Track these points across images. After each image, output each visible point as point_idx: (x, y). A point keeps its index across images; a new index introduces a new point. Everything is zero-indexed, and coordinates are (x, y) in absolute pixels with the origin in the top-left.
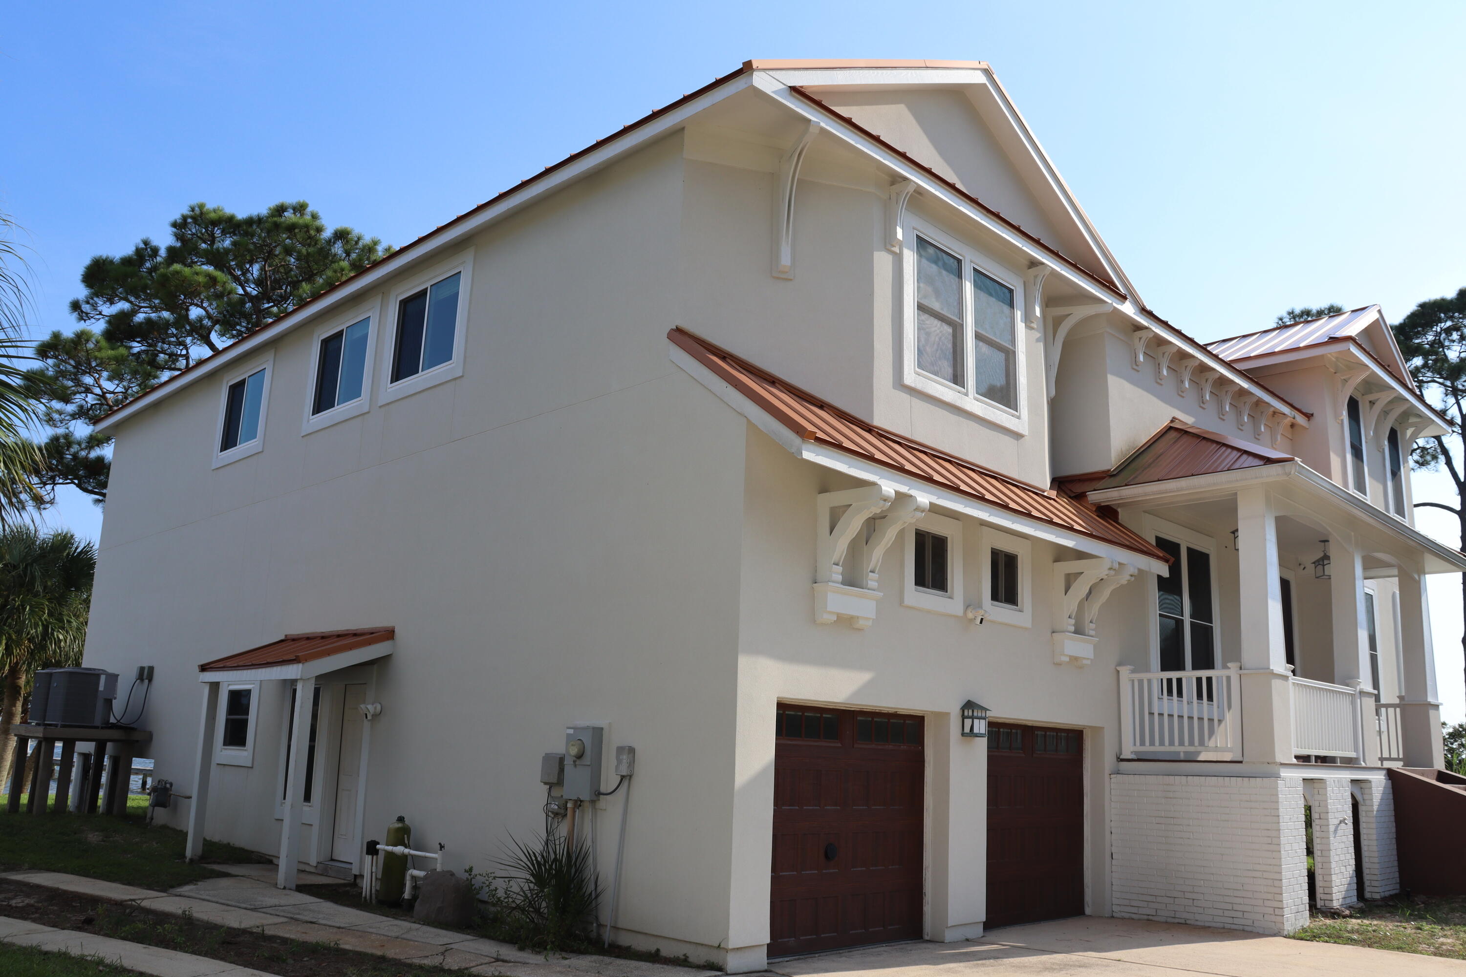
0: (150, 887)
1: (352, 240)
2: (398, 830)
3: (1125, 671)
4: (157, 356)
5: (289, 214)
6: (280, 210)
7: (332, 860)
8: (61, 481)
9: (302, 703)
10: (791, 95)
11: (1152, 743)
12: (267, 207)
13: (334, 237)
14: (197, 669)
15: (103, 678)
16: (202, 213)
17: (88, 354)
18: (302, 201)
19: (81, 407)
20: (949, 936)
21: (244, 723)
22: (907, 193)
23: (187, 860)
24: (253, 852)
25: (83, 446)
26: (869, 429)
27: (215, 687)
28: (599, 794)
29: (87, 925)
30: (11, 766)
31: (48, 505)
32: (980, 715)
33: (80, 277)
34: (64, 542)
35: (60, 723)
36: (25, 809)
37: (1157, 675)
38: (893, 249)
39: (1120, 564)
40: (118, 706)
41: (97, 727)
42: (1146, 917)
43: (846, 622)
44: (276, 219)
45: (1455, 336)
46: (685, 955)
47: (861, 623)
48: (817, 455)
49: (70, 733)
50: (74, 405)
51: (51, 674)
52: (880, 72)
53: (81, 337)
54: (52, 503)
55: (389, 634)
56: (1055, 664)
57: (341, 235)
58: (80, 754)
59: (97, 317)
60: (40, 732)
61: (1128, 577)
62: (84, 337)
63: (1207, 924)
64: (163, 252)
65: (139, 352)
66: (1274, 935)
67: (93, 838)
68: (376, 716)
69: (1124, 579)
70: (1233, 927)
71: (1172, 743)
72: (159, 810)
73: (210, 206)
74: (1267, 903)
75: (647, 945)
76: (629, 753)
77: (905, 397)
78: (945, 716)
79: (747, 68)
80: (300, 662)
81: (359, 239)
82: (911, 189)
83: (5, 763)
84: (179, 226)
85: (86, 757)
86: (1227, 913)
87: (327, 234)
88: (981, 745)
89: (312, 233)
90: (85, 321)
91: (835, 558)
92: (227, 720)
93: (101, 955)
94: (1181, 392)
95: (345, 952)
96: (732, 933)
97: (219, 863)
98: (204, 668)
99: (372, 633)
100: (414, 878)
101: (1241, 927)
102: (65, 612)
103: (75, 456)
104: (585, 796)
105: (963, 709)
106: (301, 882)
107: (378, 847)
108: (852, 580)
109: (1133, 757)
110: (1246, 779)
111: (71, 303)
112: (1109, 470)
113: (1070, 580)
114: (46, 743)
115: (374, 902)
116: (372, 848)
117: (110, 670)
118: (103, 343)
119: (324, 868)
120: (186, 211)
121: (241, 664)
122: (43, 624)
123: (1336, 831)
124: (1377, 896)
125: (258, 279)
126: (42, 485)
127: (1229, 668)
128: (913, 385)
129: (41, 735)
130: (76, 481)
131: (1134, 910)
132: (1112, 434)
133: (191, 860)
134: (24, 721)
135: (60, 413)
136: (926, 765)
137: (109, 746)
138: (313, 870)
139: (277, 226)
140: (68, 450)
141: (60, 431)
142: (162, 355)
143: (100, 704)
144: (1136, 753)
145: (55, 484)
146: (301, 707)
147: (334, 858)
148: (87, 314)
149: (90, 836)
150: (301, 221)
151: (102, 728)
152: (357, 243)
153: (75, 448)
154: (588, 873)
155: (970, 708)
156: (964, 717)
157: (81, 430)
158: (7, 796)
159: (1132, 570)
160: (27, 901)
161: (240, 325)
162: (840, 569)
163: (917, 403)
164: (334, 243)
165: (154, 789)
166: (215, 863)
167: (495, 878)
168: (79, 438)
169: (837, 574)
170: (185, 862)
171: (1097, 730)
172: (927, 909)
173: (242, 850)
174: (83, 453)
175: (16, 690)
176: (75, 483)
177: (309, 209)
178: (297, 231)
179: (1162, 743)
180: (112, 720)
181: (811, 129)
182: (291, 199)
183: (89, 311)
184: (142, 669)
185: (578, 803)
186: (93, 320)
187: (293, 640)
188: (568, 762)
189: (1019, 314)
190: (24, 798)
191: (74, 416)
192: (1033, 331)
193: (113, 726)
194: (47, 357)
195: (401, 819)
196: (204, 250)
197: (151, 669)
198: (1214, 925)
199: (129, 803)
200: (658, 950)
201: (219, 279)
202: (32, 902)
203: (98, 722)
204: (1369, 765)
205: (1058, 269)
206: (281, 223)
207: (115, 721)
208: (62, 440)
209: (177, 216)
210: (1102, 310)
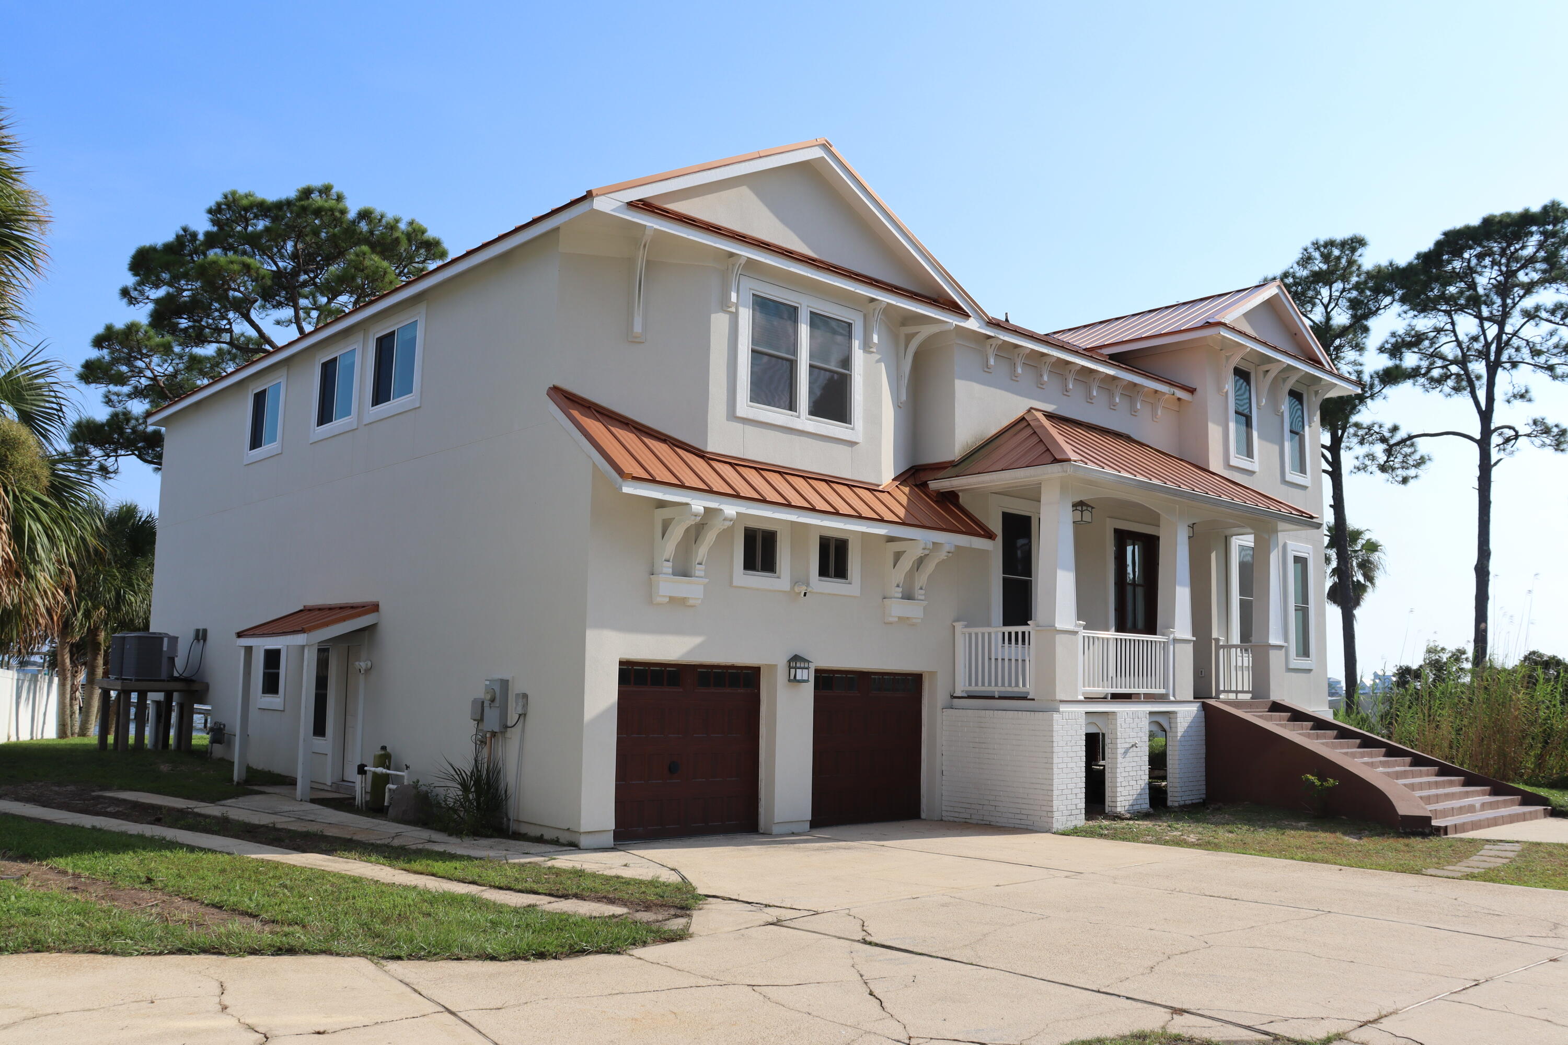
0: (203, 800)
1: (375, 219)
2: (381, 756)
3: (959, 626)
4: (204, 330)
5: (315, 196)
6: (306, 193)
7: (343, 781)
8: (123, 453)
9: (308, 663)
10: (628, 209)
11: (977, 685)
12: (295, 189)
13: (358, 217)
14: (235, 636)
15: (166, 640)
16: (234, 200)
17: (138, 343)
18: (327, 183)
19: (136, 387)
20: (776, 830)
21: (277, 676)
22: (740, 264)
23: (235, 783)
24: (287, 777)
25: (141, 421)
26: (701, 454)
27: (249, 650)
28: (506, 727)
29: (158, 821)
30: (98, 711)
31: (112, 475)
32: (802, 665)
33: (127, 267)
34: (128, 513)
35: (133, 678)
36: (112, 747)
37: (998, 629)
38: (730, 309)
39: (933, 543)
40: (180, 662)
41: (164, 681)
42: (964, 820)
43: (677, 602)
44: (303, 203)
45: (1487, 261)
46: (557, 837)
47: (691, 602)
48: (635, 489)
49: (143, 685)
50: (130, 387)
51: (124, 638)
52: (713, 171)
53: (132, 329)
54: (116, 473)
55: (374, 608)
56: (885, 623)
57: (365, 215)
58: (153, 701)
59: (146, 301)
60: (118, 685)
61: (946, 554)
62: (134, 329)
63: (1004, 825)
64: (201, 237)
65: (186, 328)
66: (1046, 832)
67: (164, 768)
68: (368, 670)
69: (943, 555)
70: (1020, 826)
71: (990, 685)
72: (217, 747)
73: (242, 191)
74: (1044, 808)
75: (534, 832)
76: (523, 698)
77: (739, 426)
78: (772, 668)
79: (589, 195)
80: (305, 632)
81: (382, 217)
82: (743, 261)
83: (93, 709)
84: (215, 212)
85: (158, 703)
86: (1017, 816)
87: (352, 214)
88: (809, 690)
89: (337, 214)
90: (134, 305)
91: (666, 556)
92: (264, 673)
93: (164, 835)
94: (1040, 385)
95: (327, 837)
96: (583, 822)
97: (259, 785)
98: (240, 635)
99: (364, 607)
100: (390, 790)
101: (1025, 827)
102: (134, 577)
103: (134, 430)
104: (496, 729)
105: (789, 661)
106: (314, 797)
107: (366, 768)
108: (683, 572)
109: (965, 695)
110: (1032, 713)
111: (121, 290)
112: (954, 461)
113: (898, 556)
114: (124, 693)
115: (364, 809)
116: (361, 770)
117: (171, 634)
118: (152, 332)
119: (336, 786)
120: (219, 198)
121: (265, 632)
122: (115, 589)
123: (1126, 753)
124: (1176, 804)
125: (293, 253)
126: (106, 458)
127: (1028, 625)
128: (745, 416)
129: (120, 688)
130: (136, 453)
131: (957, 815)
132: (957, 431)
133: (238, 783)
134: (106, 674)
135: (118, 395)
136: (761, 703)
137: (176, 695)
138: (329, 789)
139: (304, 209)
140: (127, 424)
141: (119, 409)
142: (207, 330)
143: (165, 661)
144: (967, 692)
145: (117, 456)
146: (308, 666)
147: (345, 779)
148: (136, 299)
149: (162, 767)
150: (326, 205)
151: (168, 681)
152: (380, 220)
153: (133, 422)
154: (502, 786)
155: (796, 661)
156: (790, 668)
157: (138, 407)
158: (97, 737)
159: (947, 548)
160: (117, 809)
161: (280, 296)
162: (670, 564)
163: (749, 429)
164: (359, 223)
165: (212, 730)
166: (256, 785)
167: (435, 787)
168: (136, 415)
169: (668, 568)
170: (233, 785)
171: (933, 674)
172: (762, 810)
173: (279, 775)
174: (141, 428)
175: (97, 646)
176: (135, 455)
177: (334, 191)
178: (323, 213)
179: (983, 684)
180: (176, 674)
181: (647, 232)
182: (317, 182)
183: (137, 296)
184: (198, 631)
185: (494, 734)
186: (141, 304)
187: (309, 610)
188: (486, 704)
189: (856, 344)
190: (111, 739)
191: (130, 396)
192: (873, 354)
193: (176, 679)
194: (102, 348)
195: (384, 748)
196: (239, 232)
197: (205, 631)
198: (1008, 825)
199: (194, 742)
200: (542, 835)
201: (252, 266)
202: (121, 809)
203: (164, 675)
204: (1178, 699)
205: (894, 303)
206: (310, 205)
207: (178, 675)
208: (121, 416)
209: (212, 203)
210: (946, 328)
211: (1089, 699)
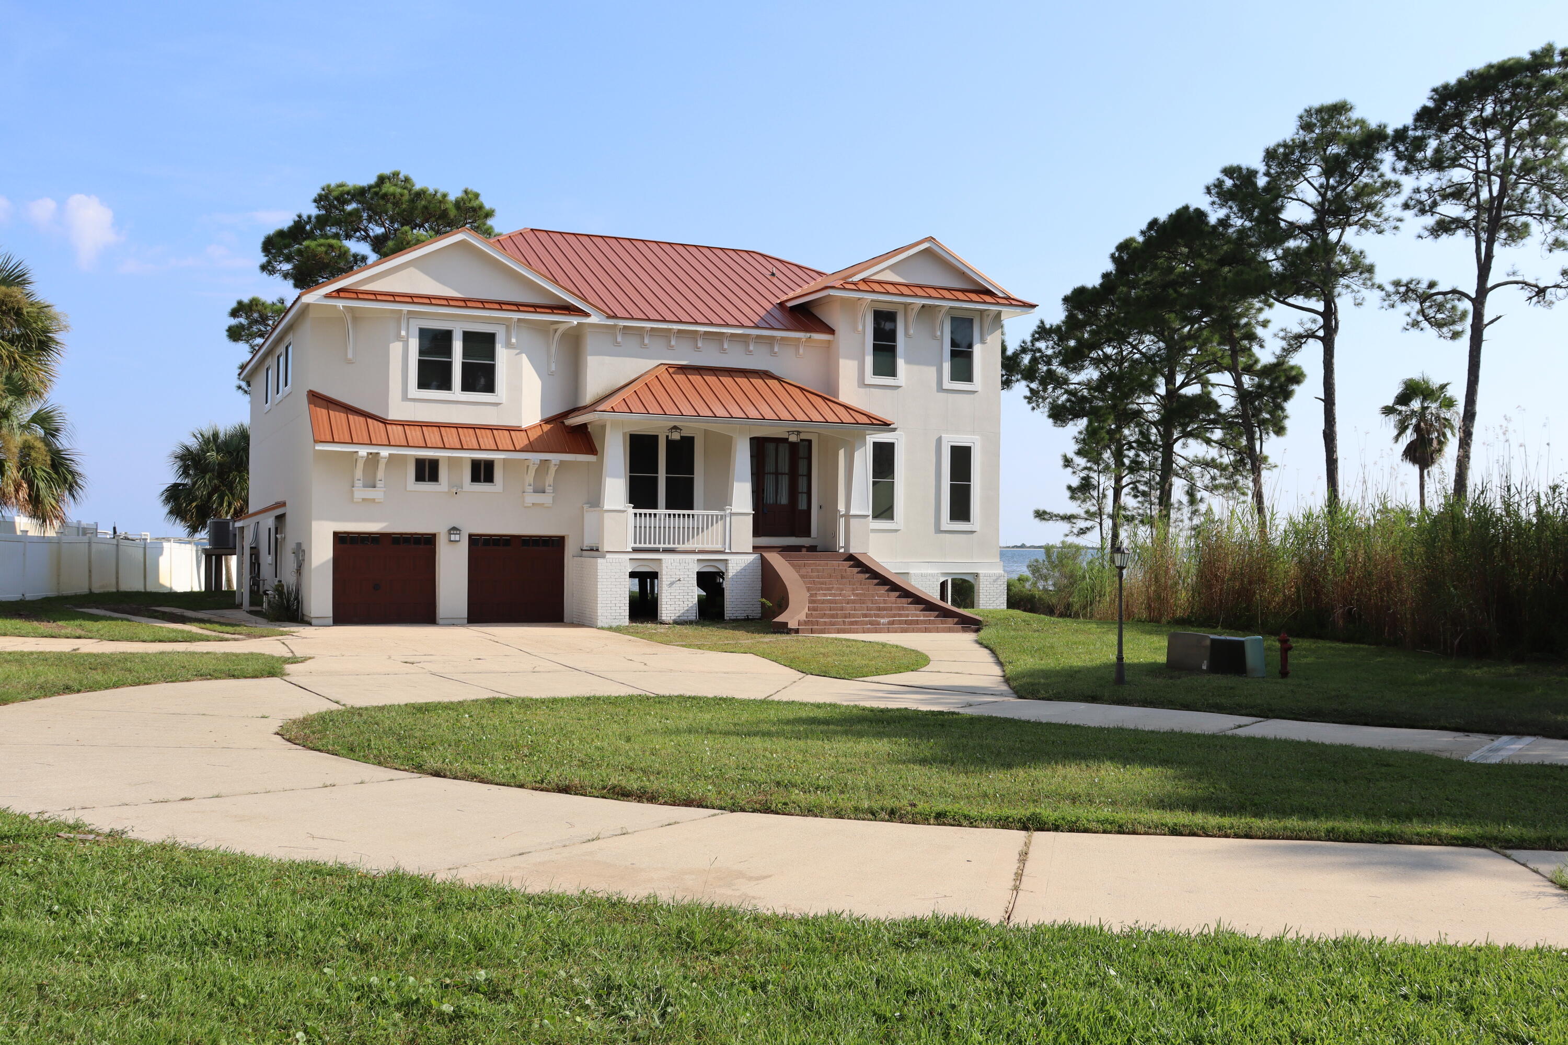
3: (586, 507)
5: (386, 182)
6: (382, 180)
10: (325, 298)
13: (419, 195)
18: (396, 170)
26: (384, 421)
33: (261, 249)
35: (212, 547)
38: (403, 339)
41: (230, 548)
43: (368, 501)
47: (377, 501)
55: (283, 504)
56: (524, 507)
64: (313, 220)
77: (411, 404)
78: (441, 534)
88: (464, 547)
91: (358, 479)
96: (317, 612)
105: (450, 531)
108: (370, 485)
112: (586, 405)
113: (528, 468)
123: (672, 584)
128: (414, 398)
132: (588, 387)
136: (437, 554)
139: (378, 193)
155: (455, 530)
156: (450, 534)
159: (554, 462)
162: (362, 482)
163: (418, 404)
169: (359, 483)
182: (388, 170)
189: (499, 345)
192: (514, 349)
204: (735, 552)
209: (315, 195)
210: (571, 325)
211: (635, 550)
